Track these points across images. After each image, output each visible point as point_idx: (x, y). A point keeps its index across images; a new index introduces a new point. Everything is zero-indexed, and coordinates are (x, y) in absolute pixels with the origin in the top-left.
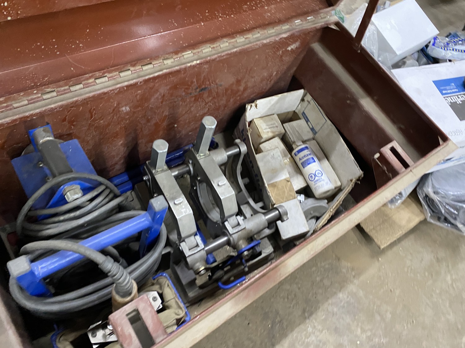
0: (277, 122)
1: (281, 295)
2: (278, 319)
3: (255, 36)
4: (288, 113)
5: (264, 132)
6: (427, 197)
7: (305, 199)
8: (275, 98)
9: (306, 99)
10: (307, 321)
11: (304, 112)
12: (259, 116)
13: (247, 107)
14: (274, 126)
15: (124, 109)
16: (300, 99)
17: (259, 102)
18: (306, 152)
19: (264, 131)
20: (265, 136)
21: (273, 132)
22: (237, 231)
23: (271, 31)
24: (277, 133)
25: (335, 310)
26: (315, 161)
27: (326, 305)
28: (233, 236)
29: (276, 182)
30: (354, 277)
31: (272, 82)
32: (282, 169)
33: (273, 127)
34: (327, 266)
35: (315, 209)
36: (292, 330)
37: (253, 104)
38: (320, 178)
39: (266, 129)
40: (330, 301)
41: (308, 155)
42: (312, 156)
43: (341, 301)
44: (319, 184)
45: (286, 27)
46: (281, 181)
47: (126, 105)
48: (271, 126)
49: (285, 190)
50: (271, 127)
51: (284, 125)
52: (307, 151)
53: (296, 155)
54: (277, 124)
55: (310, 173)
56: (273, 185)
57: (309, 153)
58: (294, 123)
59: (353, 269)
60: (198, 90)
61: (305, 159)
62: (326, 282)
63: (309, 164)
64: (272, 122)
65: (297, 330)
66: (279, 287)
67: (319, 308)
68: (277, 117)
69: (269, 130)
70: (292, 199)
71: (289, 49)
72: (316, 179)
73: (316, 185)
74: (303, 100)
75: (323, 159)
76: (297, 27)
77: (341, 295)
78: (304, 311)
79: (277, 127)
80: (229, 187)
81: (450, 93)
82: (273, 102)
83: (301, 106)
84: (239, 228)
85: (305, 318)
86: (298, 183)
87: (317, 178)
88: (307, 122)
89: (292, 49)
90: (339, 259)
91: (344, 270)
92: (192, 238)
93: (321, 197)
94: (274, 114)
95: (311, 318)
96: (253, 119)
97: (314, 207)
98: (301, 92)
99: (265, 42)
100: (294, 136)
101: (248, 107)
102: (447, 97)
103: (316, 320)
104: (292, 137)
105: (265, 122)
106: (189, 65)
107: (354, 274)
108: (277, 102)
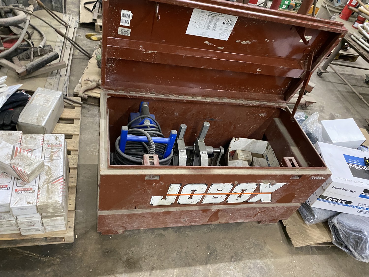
0: (249, 155)
1: (222, 243)
2: (215, 253)
4: (259, 154)
5: (240, 157)
6: (334, 226)
8: (250, 140)
9: (269, 147)
10: (232, 263)
11: (267, 156)
12: (241, 149)
15: (176, 113)
16: (266, 147)
17: (240, 139)
23: (249, 102)
24: (247, 159)
25: (252, 266)
27: (247, 261)
30: (272, 257)
31: (251, 133)
33: (246, 156)
34: (256, 243)
36: (221, 262)
37: (237, 139)
39: (242, 156)
40: (250, 261)
43: (258, 264)
45: (257, 102)
47: (177, 112)
51: (253, 157)
54: (249, 156)
58: (260, 159)
59: (272, 253)
60: (209, 119)
62: (252, 250)
64: (247, 154)
65: (224, 264)
66: (222, 239)
67: (242, 260)
68: (251, 153)
69: (244, 157)
76: (264, 104)
77: (258, 261)
78: (232, 257)
79: (249, 157)
81: (353, 163)
82: (249, 143)
83: (266, 152)
85: (231, 261)
88: (267, 161)
89: (261, 116)
90: (265, 243)
91: (266, 250)
94: (249, 151)
95: (235, 263)
96: (237, 150)
98: (266, 143)
99: (243, 104)
100: (256, 164)
101: (234, 139)
103: (237, 265)
105: (243, 152)
106: (206, 101)
107: (272, 255)
108: (251, 143)
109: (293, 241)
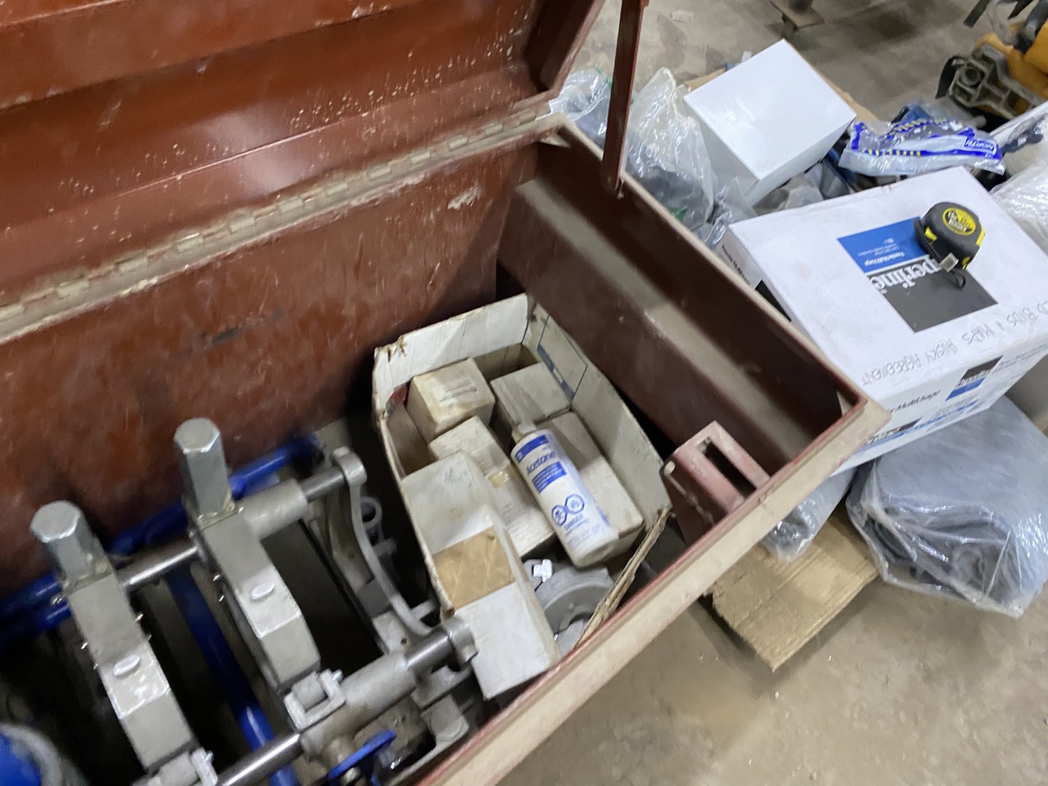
0: (473, 378)
3: (331, 192)
4: (507, 349)
5: (439, 409)
6: (871, 522)
7: (554, 572)
8: (452, 326)
9: (535, 313)
11: (540, 346)
12: (427, 367)
13: (378, 355)
14: (468, 388)
16: (526, 314)
17: (408, 338)
18: (541, 451)
19: (441, 405)
20: (442, 418)
21: (462, 405)
22: (318, 717)
23: (381, 171)
24: (474, 406)
26: (563, 473)
28: (311, 733)
29: (462, 543)
30: (712, 754)
31: (441, 286)
32: (475, 505)
33: (466, 392)
34: (638, 734)
35: (577, 596)
37: (393, 347)
38: (578, 514)
39: (445, 399)
41: (546, 457)
42: (555, 460)
44: (577, 532)
45: (420, 157)
46: (474, 538)
48: (460, 390)
49: (485, 560)
50: (459, 394)
51: (493, 383)
52: (544, 449)
53: (520, 461)
54: (473, 384)
55: (555, 505)
56: (456, 553)
57: (548, 451)
58: (518, 376)
59: (707, 733)
60: (209, 339)
61: (541, 468)
63: (549, 481)
64: (462, 380)
68: (474, 365)
69: (453, 401)
70: (506, 585)
71: (455, 205)
72: (568, 521)
73: (571, 536)
74: (532, 318)
75: (595, 458)
76: (454, 153)
79: (475, 390)
80: (286, 598)
81: (884, 264)
82: (451, 334)
83: (532, 330)
84: (326, 708)
86: (530, 534)
87: (570, 517)
88: (550, 369)
89: (462, 205)
90: (669, 711)
91: (684, 740)
92: (183, 760)
93: (588, 563)
94: (466, 359)
96: (412, 378)
97: (574, 593)
98: (519, 303)
99: (355, 203)
100: (519, 408)
101: (381, 355)
102: (877, 275)
104: (512, 411)
105: (443, 381)
106: (125, 292)
107: (710, 744)
108: (464, 331)
109: (758, 648)
